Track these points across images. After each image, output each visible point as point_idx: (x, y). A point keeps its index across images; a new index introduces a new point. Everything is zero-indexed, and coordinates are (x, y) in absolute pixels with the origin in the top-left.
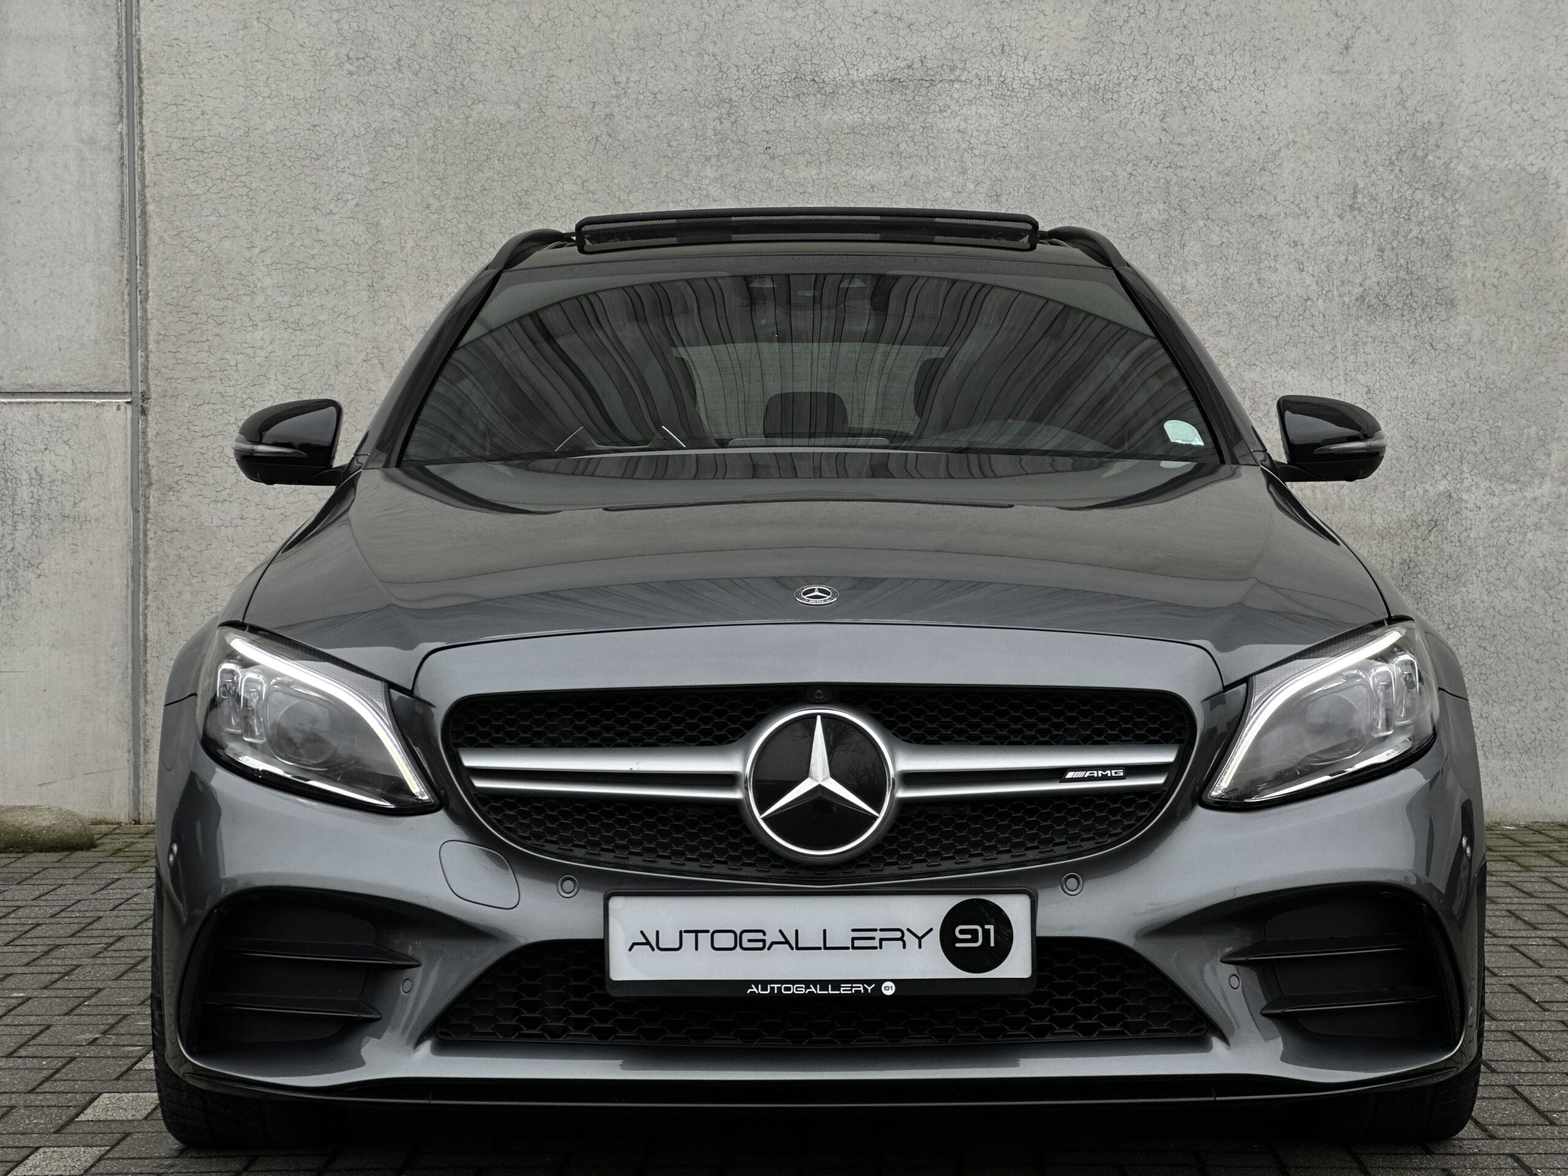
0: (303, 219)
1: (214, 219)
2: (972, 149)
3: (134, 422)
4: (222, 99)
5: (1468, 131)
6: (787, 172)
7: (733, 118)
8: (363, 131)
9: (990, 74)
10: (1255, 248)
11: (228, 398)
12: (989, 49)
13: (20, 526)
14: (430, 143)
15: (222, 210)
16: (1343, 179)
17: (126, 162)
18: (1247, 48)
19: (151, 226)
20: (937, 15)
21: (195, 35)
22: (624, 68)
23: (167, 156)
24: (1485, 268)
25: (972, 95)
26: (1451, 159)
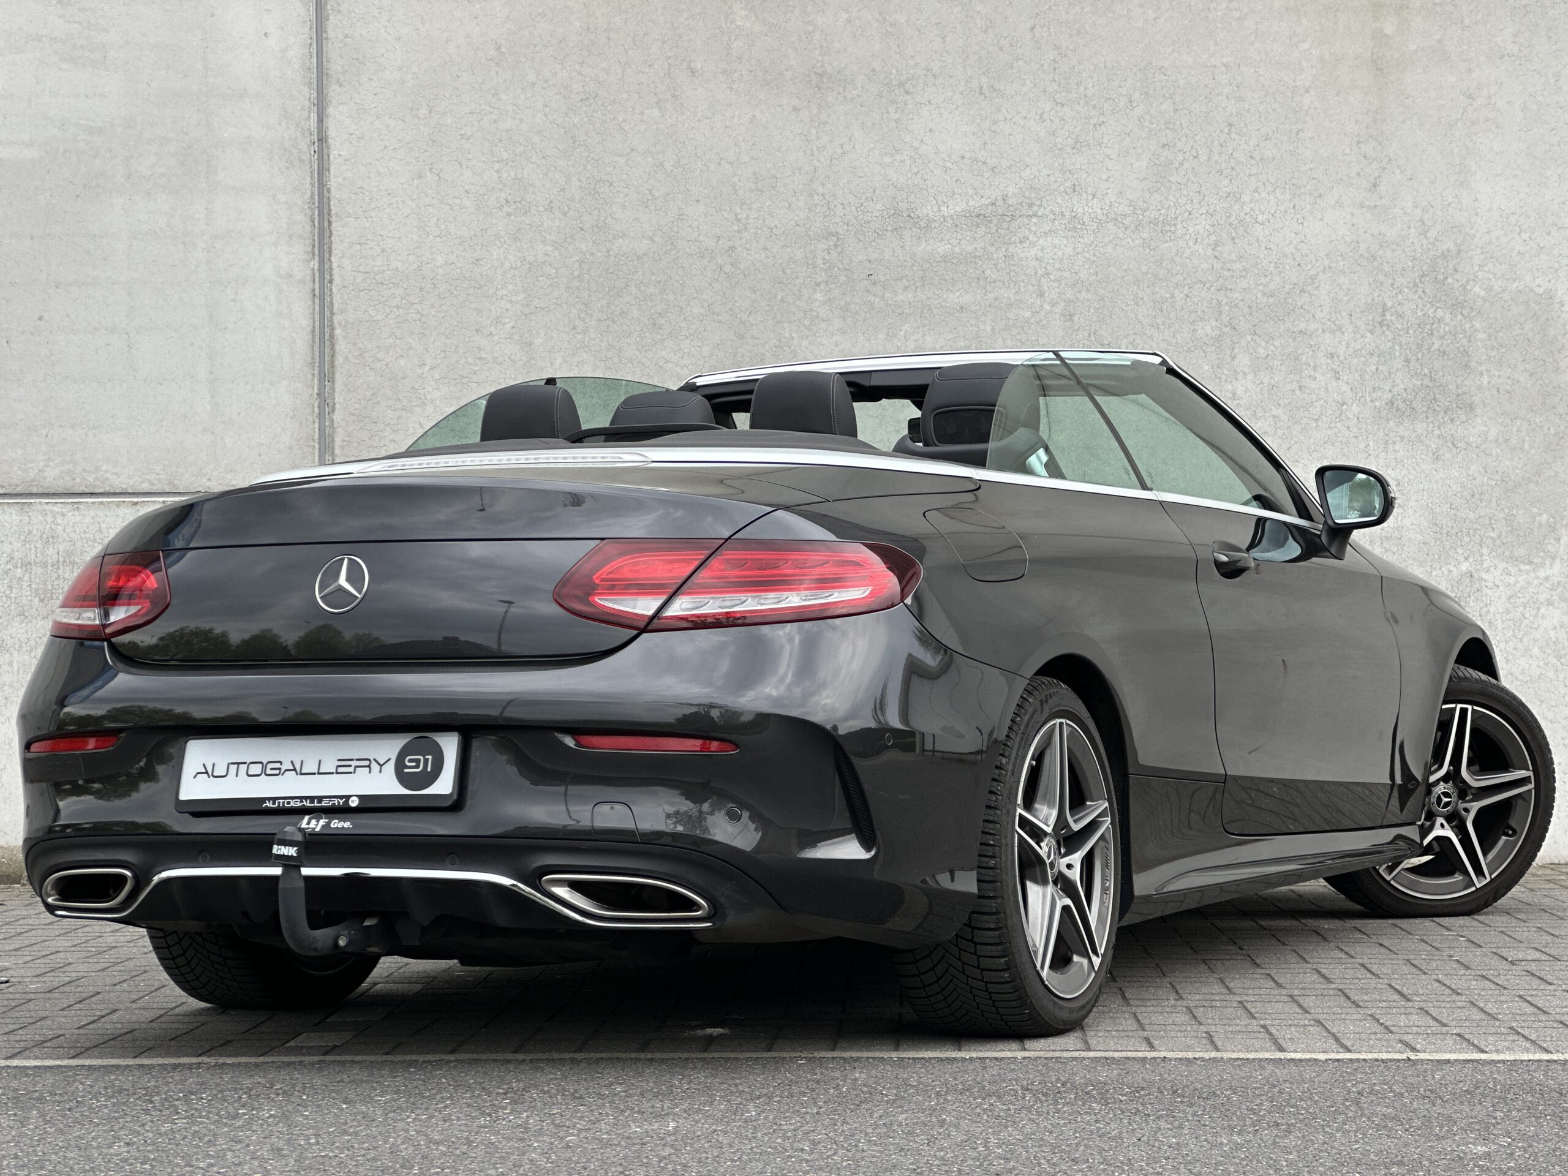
0: (467, 340)
1: (391, 341)
2: (1048, 274)
4: (399, 238)
5: (1482, 257)
6: (887, 295)
7: (839, 249)
8: (519, 264)
9: (1063, 210)
10: (1297, 359)
12: (1062, 189)
14: (576, 273)
15: (398, 333)
16: (1373, 299)
17: (317, 293)
18: (1287, 186)
19: (337, 348)
20: (1016, 159)
21: (377, 184)
22: (744, 207)
23: (352, 287)
24: (1499, 376)
25: (1048, 228)
26: (1468, 281)
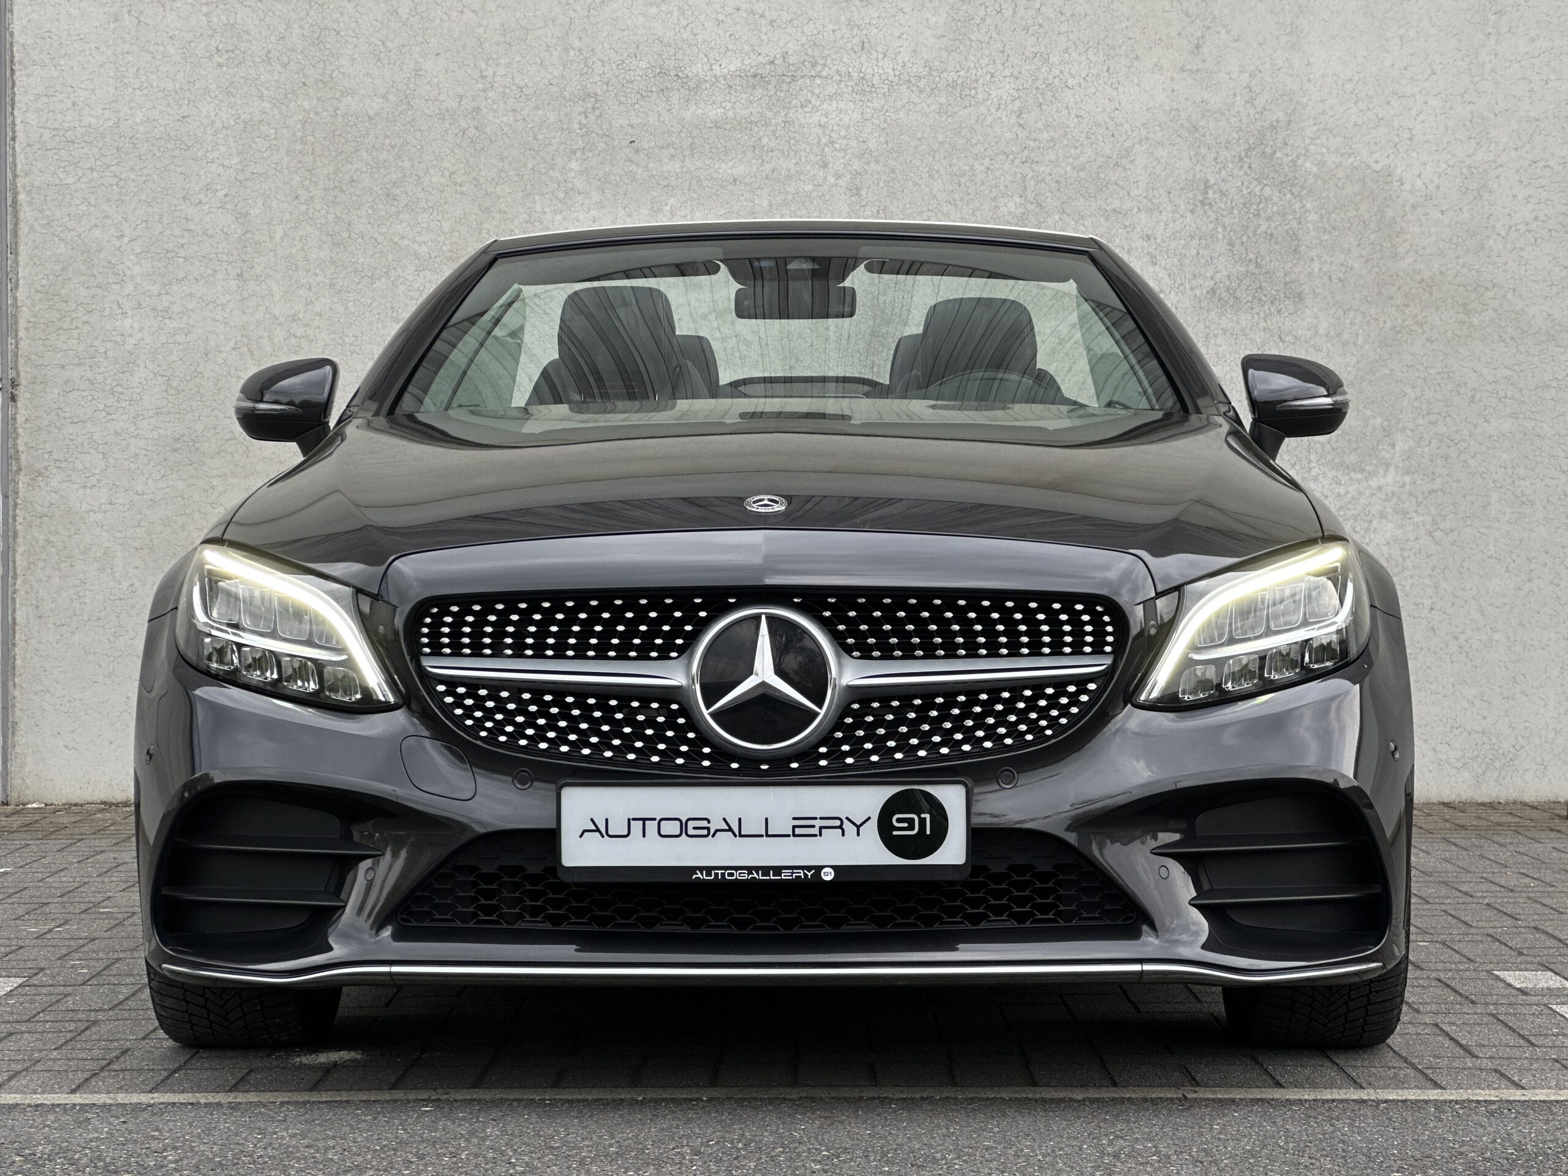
0: (173, 208)
1: (83, 208)
2: (832, 143)
3: (5, 409)
4: (93, 90)
5: (1315, 129)
6: (651, 165)
7: (597, 112)
8: (232, 123)
9: (851, 70)
11: (98, 385)
12: (849, 46)
14: (299, 134)
15: (92, 199)
16: (1194, 175)
18: (1101, 47)
19: (21, 215)
20: (799, 12)
21: (67, 27)
22: (490, 62)
23: (38, 146)
24: (1331, 263)
25: (833, 91)
26: (1298, 157)
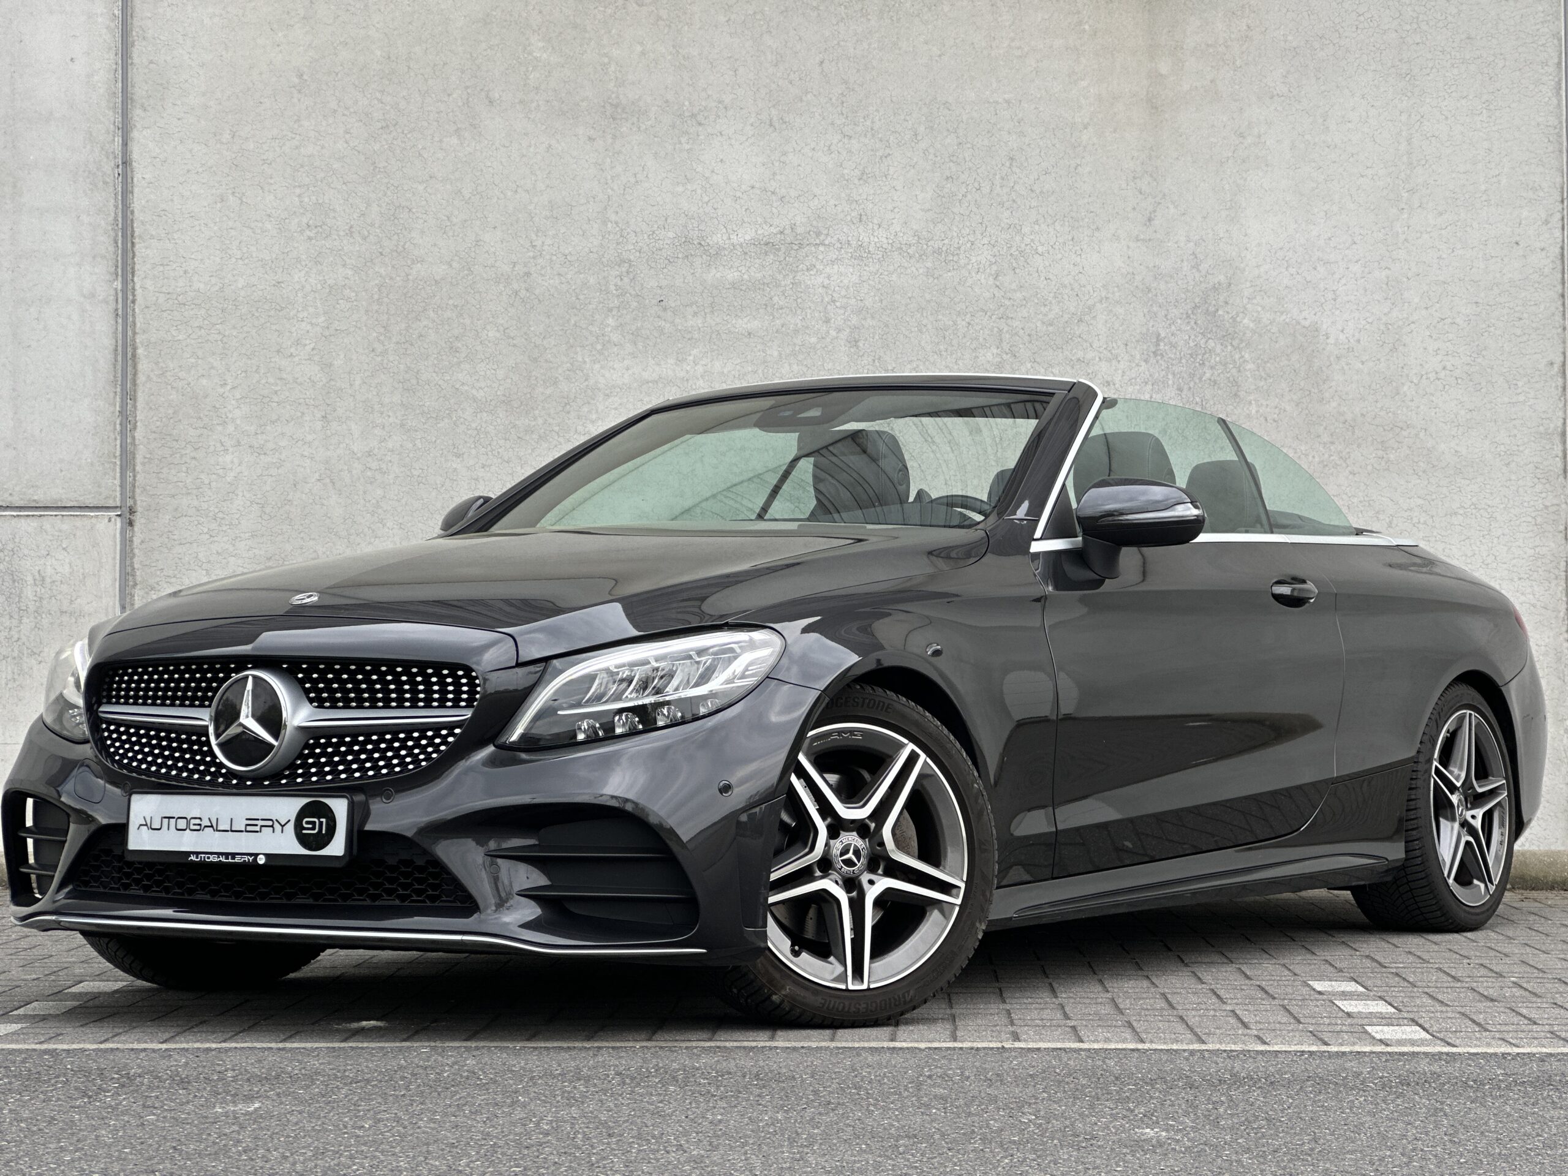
0: (268, 360)
1: (193, 360)
2: (834, 301)
3: (123, 532)
4: (202, 260)
5: (1251, 290)
6: (677, 321)
7: (631, 276)
8: (319, 287)
9: (850, 239)
11: (203, 512)
12: (849, 218)
13: (25, 620)
14: (376, 297)
15: (200, 354)
16: (1148, 330)
17: (120, 312)
18: (1066, 220)
19: (140, 367)
20: (805, 190)
21: (180, 207)
22: (540, 234)
23: (155, 308)
24: (1267, 406)
25: (835, 257)
26: (1237, 313)
